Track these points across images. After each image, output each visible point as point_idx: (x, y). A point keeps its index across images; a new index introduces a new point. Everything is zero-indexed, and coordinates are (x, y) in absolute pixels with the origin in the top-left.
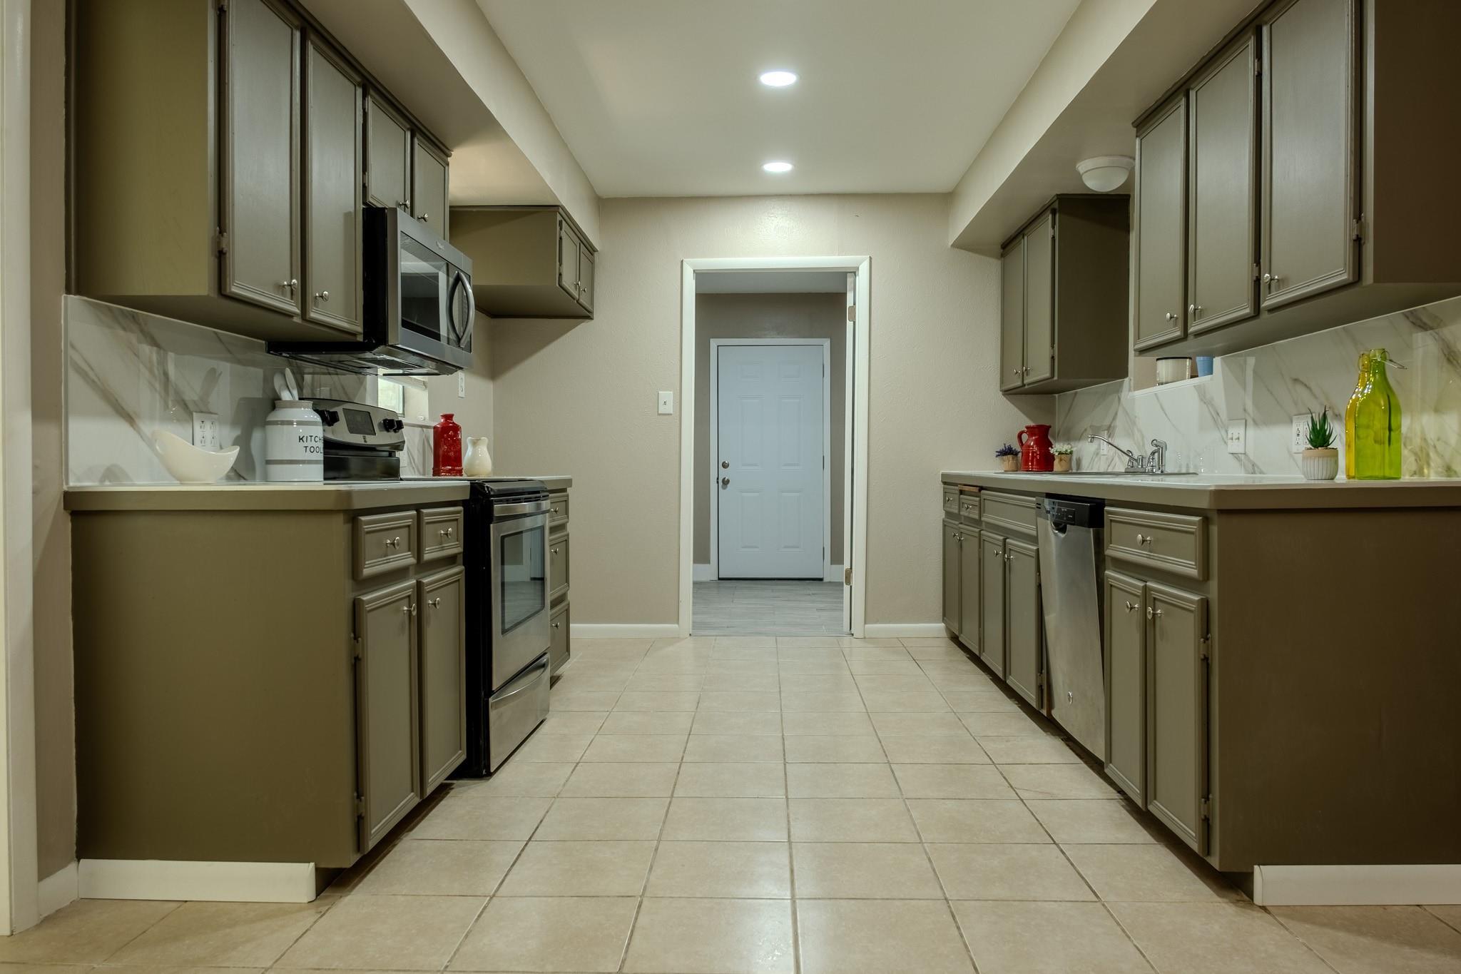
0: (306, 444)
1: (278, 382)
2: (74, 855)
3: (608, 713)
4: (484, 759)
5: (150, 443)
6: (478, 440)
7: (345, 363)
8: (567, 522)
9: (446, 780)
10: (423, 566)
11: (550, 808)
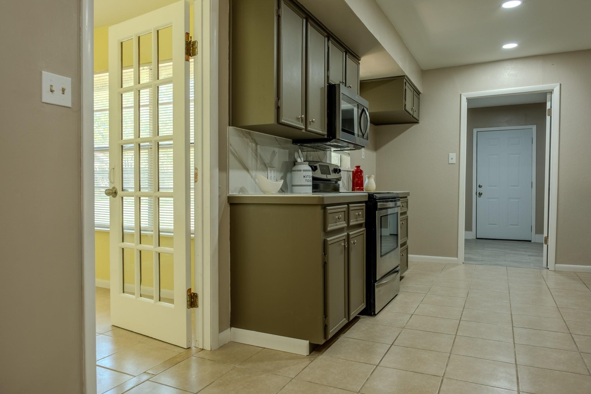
0: (306, 179)
1: (296, 155)
2: (230, 325)
3: (425, 294)
4: (373, 308)
5: (254, 179)
6: (370, 176)
7: (320, 147)
8: (408, 211)
9: (358, 315)
10: (350, 227)
11: (401, 332)
